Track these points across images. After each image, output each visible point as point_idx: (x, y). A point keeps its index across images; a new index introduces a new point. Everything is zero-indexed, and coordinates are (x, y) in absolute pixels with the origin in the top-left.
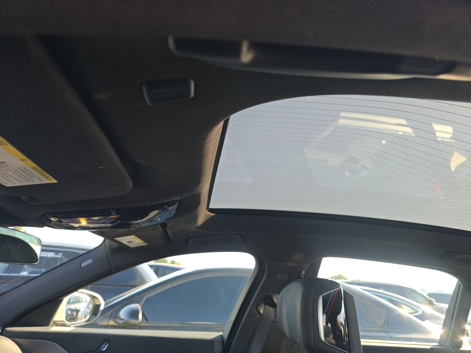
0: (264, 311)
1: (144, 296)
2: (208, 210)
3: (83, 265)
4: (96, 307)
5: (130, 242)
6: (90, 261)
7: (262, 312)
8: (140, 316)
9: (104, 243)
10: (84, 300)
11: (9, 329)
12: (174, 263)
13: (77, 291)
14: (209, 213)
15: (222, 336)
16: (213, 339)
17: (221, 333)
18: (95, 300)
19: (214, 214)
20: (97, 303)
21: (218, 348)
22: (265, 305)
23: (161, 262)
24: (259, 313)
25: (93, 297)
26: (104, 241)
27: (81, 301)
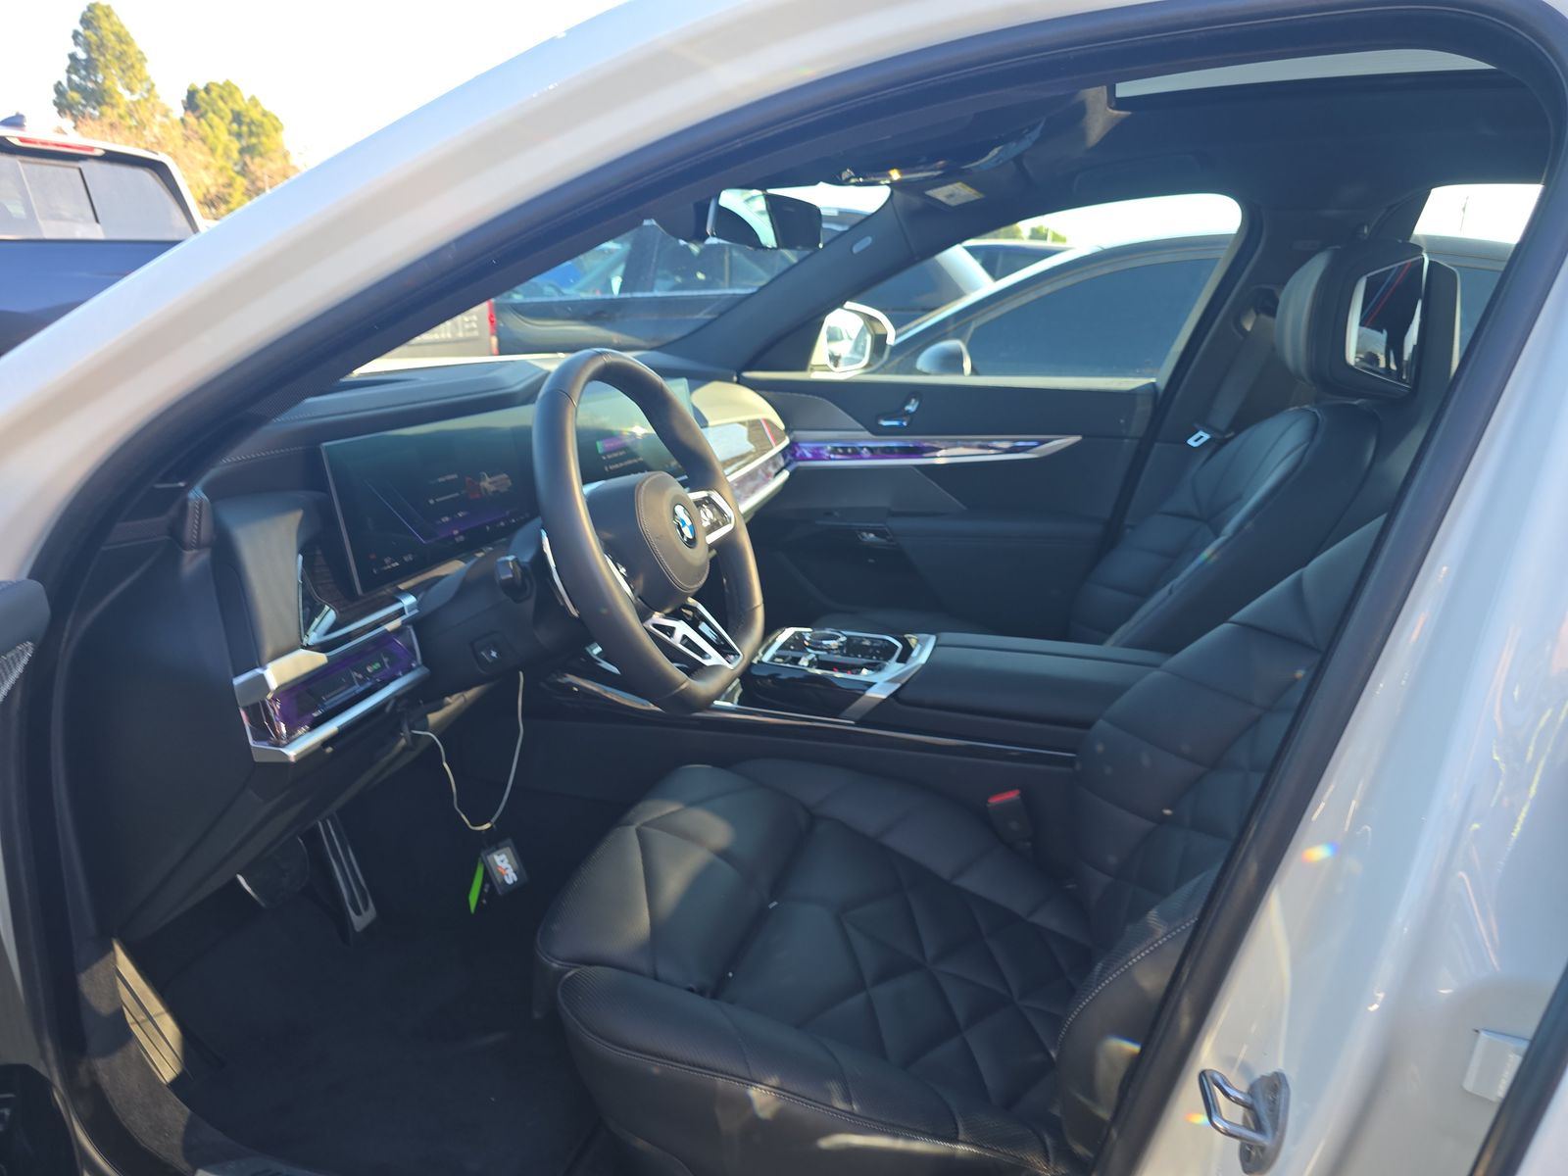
0: (1252, 328)
1: (970, 321)
2: (1113, 104)
3: (855, 250)
4: (879, 341)
5: (951, 196)
6: (868, 241)
7: (1248, 327)
8: (967, 364)
9: (890, 202)
10: (845, 336)
11: (747, 374)
12: (1045, 238)
13: (842, 307)
14: (1116, 112)
15: (1153, 384)
16: (1133, 390)
17: (1153, 380)
18: (876, 325)
19: (1129, 113)
20: (880, 331)
21: (1144, 408)
22: (1257, 313)
23: (996, 237)
24: (1242, 331)
25: (870, 319)
26: (892, 194)
27: (839, 336)
